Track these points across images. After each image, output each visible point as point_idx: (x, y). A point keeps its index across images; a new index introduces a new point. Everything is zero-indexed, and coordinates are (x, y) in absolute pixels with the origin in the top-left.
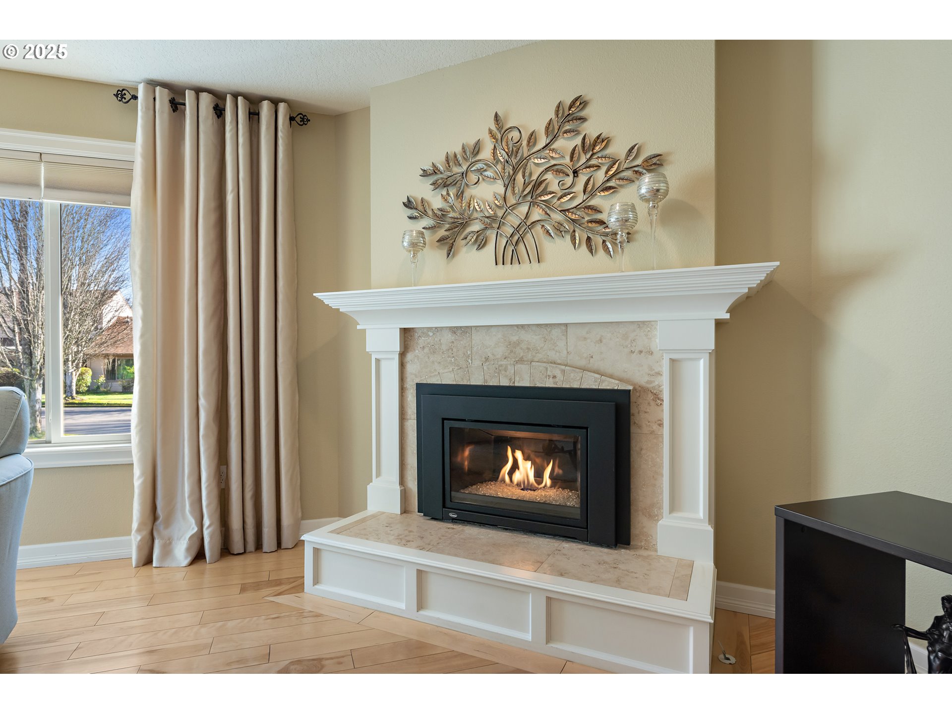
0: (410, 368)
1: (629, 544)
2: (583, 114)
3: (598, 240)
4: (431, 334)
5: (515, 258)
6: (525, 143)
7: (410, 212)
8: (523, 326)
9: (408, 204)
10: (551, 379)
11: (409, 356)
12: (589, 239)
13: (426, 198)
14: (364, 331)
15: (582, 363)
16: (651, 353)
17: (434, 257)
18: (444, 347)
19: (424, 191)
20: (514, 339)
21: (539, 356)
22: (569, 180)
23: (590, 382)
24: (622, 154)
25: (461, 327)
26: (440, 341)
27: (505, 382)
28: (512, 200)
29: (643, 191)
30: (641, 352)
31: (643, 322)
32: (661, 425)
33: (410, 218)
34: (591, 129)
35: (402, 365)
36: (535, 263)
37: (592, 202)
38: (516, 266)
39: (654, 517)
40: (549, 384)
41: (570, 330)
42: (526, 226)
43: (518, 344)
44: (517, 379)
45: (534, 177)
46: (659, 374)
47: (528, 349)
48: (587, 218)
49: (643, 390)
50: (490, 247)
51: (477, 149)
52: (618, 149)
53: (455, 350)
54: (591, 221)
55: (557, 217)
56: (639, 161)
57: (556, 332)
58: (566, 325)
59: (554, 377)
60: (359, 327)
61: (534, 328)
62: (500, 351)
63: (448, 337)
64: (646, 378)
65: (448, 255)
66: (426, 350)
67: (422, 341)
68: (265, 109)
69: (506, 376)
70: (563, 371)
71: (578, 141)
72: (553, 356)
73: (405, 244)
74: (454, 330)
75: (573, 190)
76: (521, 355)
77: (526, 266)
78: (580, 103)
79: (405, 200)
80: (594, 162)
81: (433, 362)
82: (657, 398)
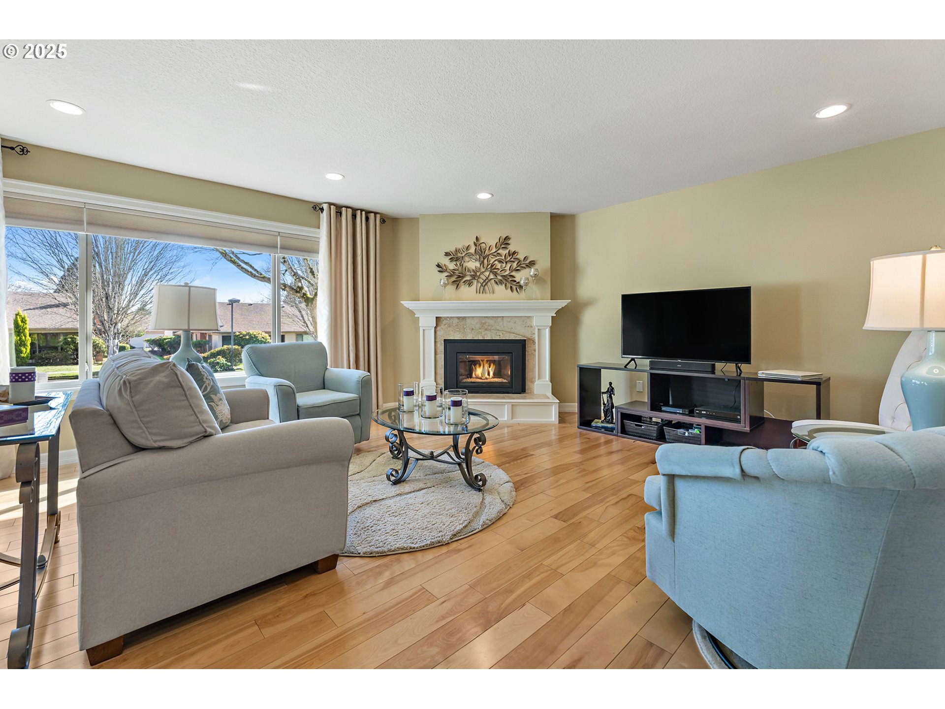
0: (438, 333)
1: (525, 392)
2: (509, 242)
3: (514, 287)
4: (448, 319)
5: (484, 291)
6: (488, 249)
7: (439, 269)
8: (487, 317)
9: (438, 266)
10: (498, 336)
11: (438, 328)
12: (511, 287)
13: (445, 264)
14: (419, 317)
15: (509, 330)
16: (532, 327)
17: (451, 288)
18: (454, 325)
19: (446, 261)
20: (483, 322)
21: (493, 328)
22: (504, 265)
23: (512, 337)
24: (522, 259)
25: (461, 317)
26: (452, 322)
27: (481, 338)
28: (483, 270)
29: (532, 274)
30: (528, 326)
31: (529, 317)
32: (535, 351)
33: (439, 271)
34: (512, 248)
35: (435, 332)
36: (492, 294)
37: (511, 274)
38: (484, 294)
39: (533, 382)
40: (498, 338)
41: (504, 318)
42: (488, 280)
43: (485, 323)
44: (486, 336)
45: (491, 262)
46: (534, 334)
47: (489, 325)
48: (510, 279)
49: (529, 339)
50: (474, 286)
51: (468, 248)
52: (521, 256)
53: (459, 325)
54: (511, 281)
55: (499, 277)
56: (527, 262)
57: (499, 319)
58: (503, 317)
59: (500, 335)
60: (416, 316)
62: (478, 326)
63: (457, 320)
64: (530, 335)
65: (457, 288)
66: (446, 325)
67: (444, 322)
68: (372, 216)
69: (481, 336)
70: (503, 333)
71: (507, 251)
72: (498, 328)
73: (442, 283)
74: (458, 318)
75: (505, 269)
76: (486, 327)
77: (488, 295)
78: (507, 238)
79: (437, 264)
80: (512, 260)
81: (449, 331)
82: (534, 342)
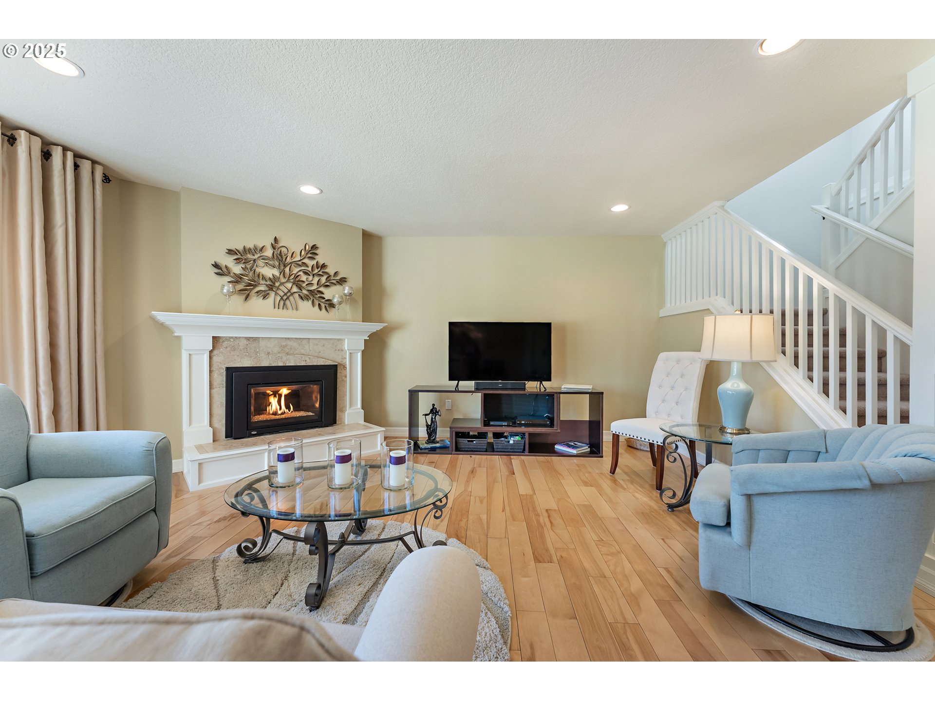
0: (216, 359)
1: (336, 423)
2: (316, 252)
3: (323, 305)
4: (232, 340)
5: (285, 307)
6: (290, 255)
7: (218, 271)
8: (288, 338)
9: (216, 266)
10: (304, 362)
11: (215, 352)
12: (319, 304)
13: (228, 265)
14: (180, 336)
15: (316, 354)
16: (342, 350)
17: (238, 299)
18: (241, 347)
19: (228, 261)
20: (284, 344)
21: (296, 352)
22: (311, 278)
23: (321, 362)
24: (332, 273)
25: (253, 338)
26: (238, 344)
27: (281, 364)
28: (283, 280)
29: (345, 292)
30: (339, 350)
31: (340, 339)
32: (346, 377)
33: (217, 274)
34: (321, 259)
35: (211, 358)
36: (295, 311)
37: (320, 289)
38: (285, 310)
39: (343, 411)
40: (303, 364)
41: (311, 341)
42: (289, 294)
43: (286, 346)
44: (287, 362)
45: (295, 272)
46: (345, 358)
47: (291, 348)
48: (319, 296)
49: (341, 364)
50: (271, 299)
51: (262, 249)
52: (331, 270)
53: (248, 349)
54: (319, 297)
55: (305, 292)
56: (338, 278)
57: (304, 342)
58: (309, 339)
59: (306, 361)
60: (174, 334)
61: (294, 339)
62: (276, 350)
63: (245, 342)
64: (341, 360)
65: (246, 299)
66: (229, 349)
67: (225, 344)
68: (86, 164)
69: (282, 361)
70: (310, 358)
71: (314, 262)
72: (303, 351)
73: (224, 291)
74: (248, 339)
75: (312, 282)
76: (288, 351)
77: (290, 311)
78: (314, 247)
79: (214, 263)
80: (320, 273)
81: (234, 355)
82: (345, 367)
